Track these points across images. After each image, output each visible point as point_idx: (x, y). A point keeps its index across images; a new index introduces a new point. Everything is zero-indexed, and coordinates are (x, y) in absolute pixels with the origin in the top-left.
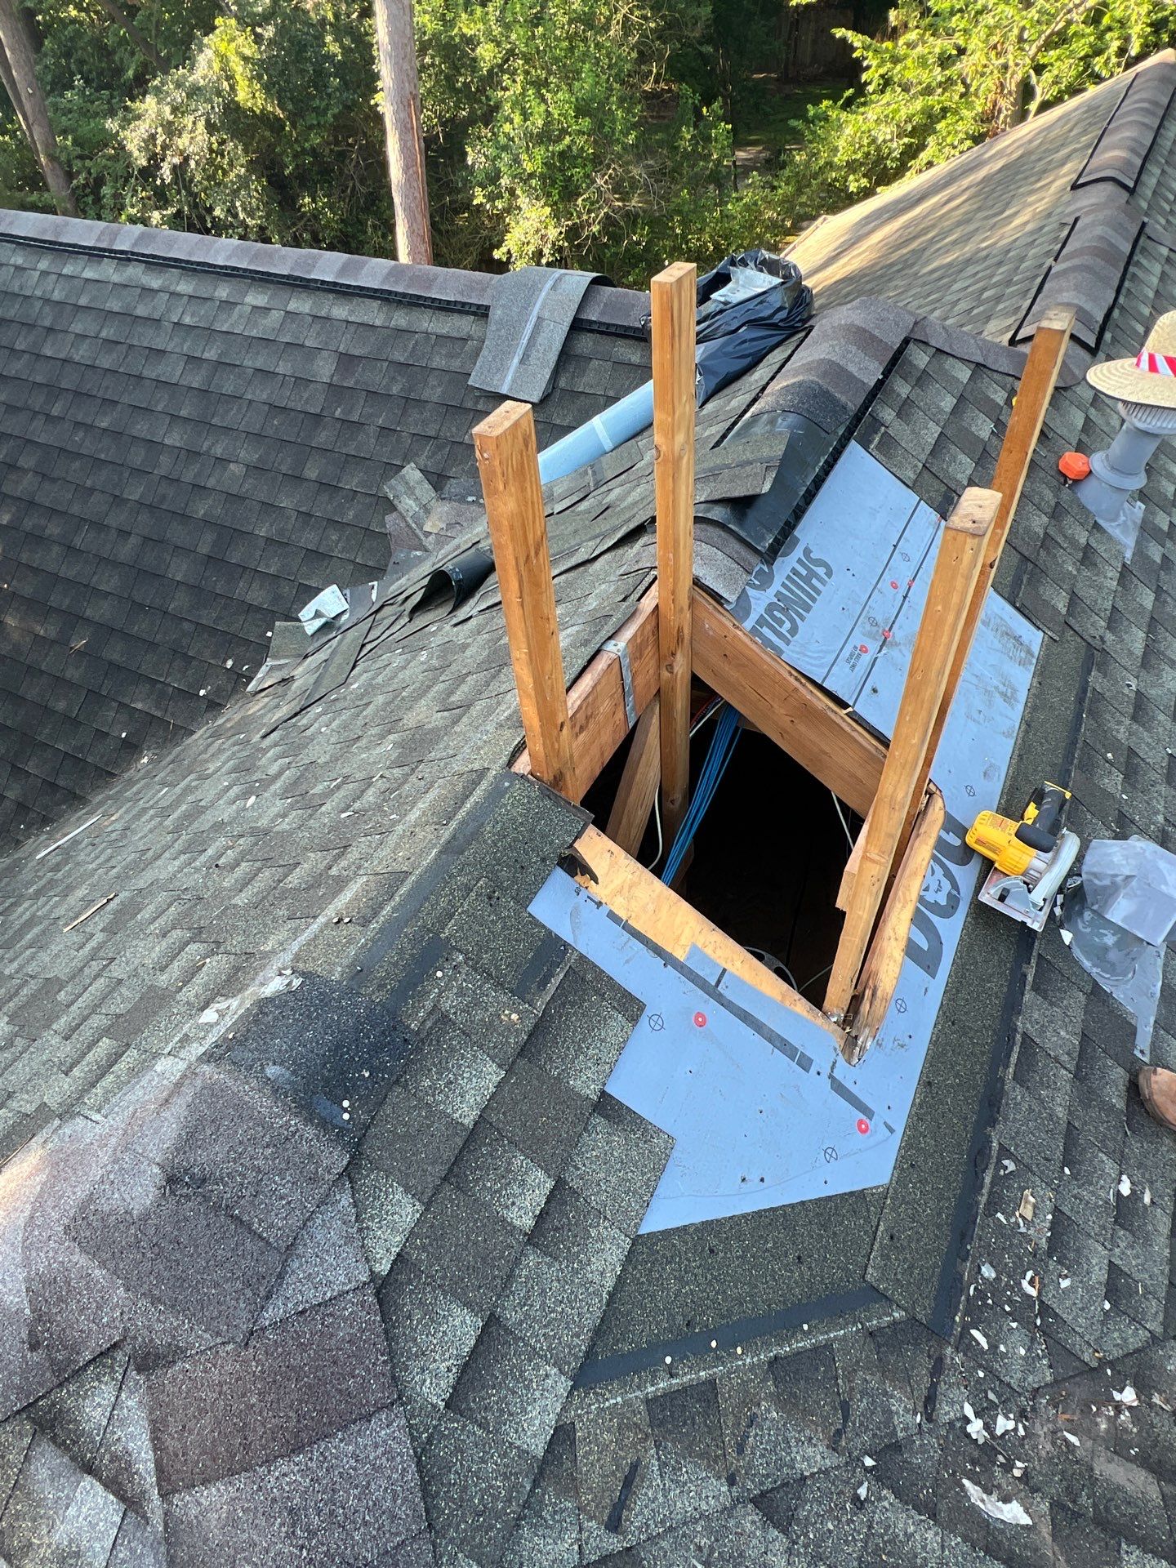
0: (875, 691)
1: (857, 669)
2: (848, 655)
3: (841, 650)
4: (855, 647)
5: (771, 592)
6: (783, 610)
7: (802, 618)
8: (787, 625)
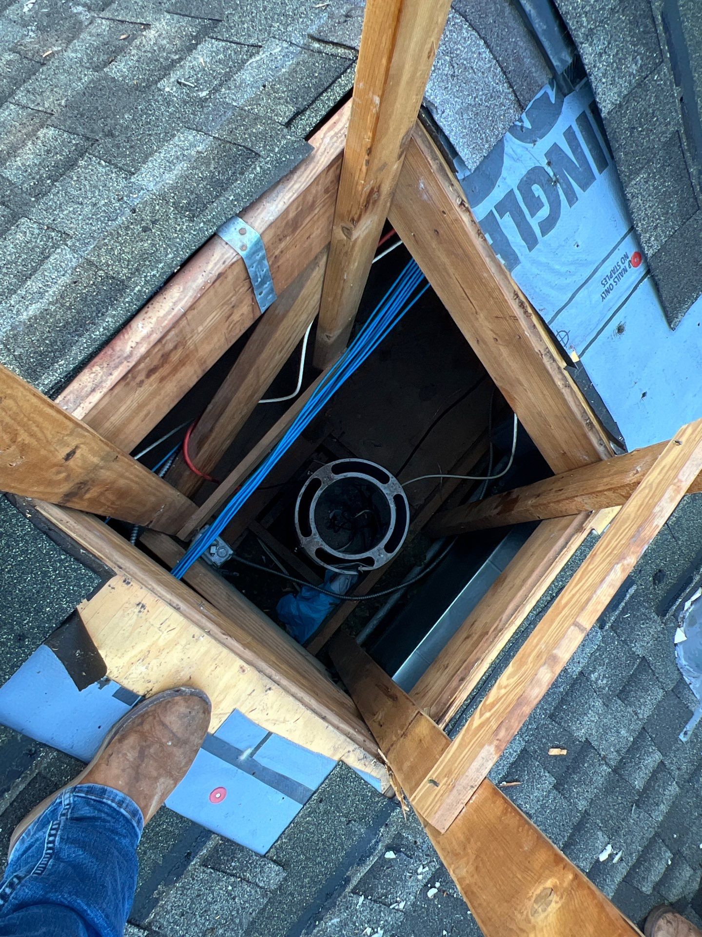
0: (620, 330)
1: (610, 296)
2: (607, 272)
3: (604, 261)
5: (544, 144)
6: (549, 184)
7: (572, 198)
8: (544, 212)
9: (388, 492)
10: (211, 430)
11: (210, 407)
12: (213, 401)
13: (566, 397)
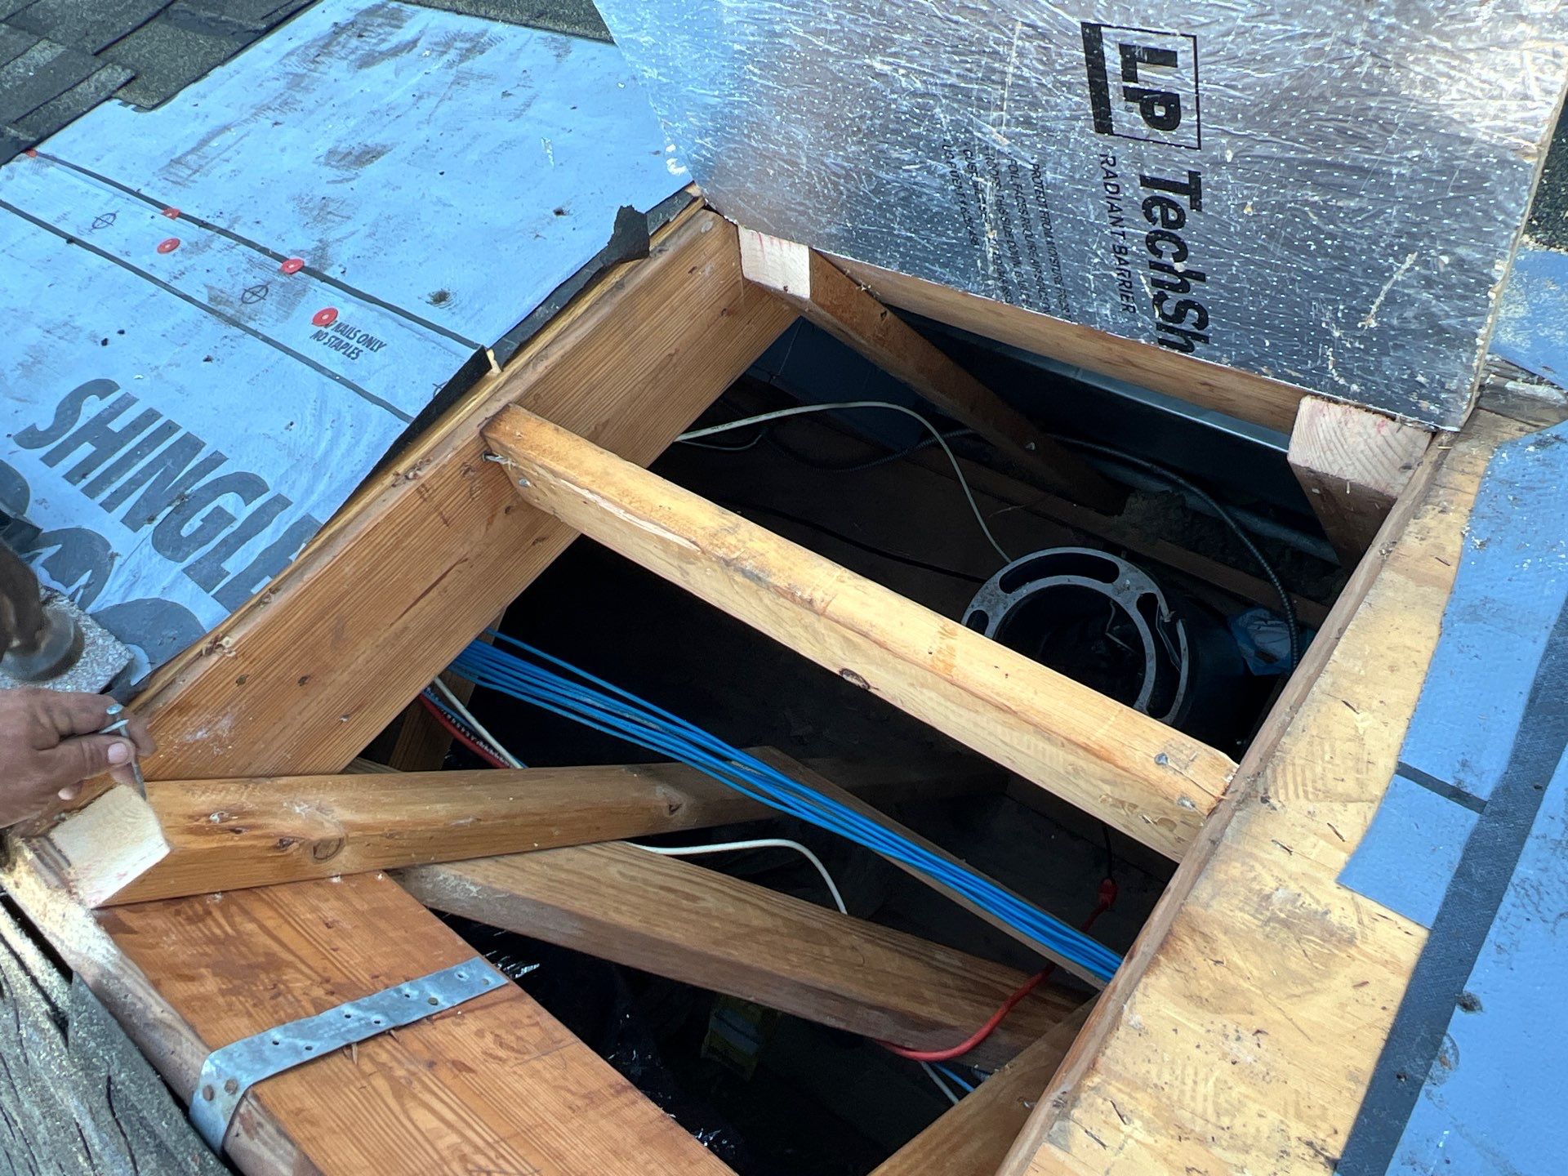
0: (439, 298)
2: (338, 355)
3: (319, 369)
4: (317, 336)
6: (185, 506)
9: (1001, 606)
10: (882, 1009)
11: (830, 1022)
12: (815, 1018)
13: (568, 347)
